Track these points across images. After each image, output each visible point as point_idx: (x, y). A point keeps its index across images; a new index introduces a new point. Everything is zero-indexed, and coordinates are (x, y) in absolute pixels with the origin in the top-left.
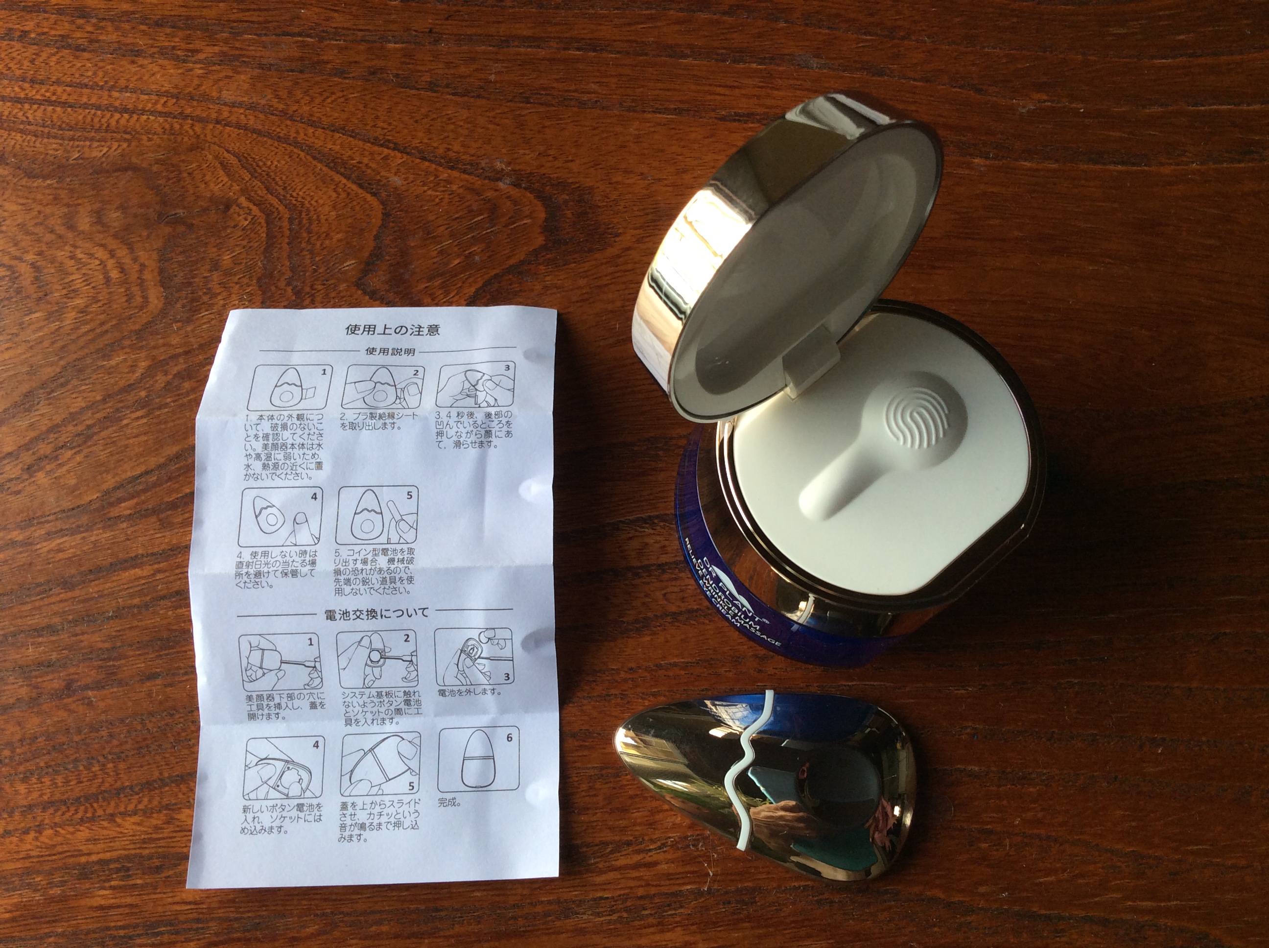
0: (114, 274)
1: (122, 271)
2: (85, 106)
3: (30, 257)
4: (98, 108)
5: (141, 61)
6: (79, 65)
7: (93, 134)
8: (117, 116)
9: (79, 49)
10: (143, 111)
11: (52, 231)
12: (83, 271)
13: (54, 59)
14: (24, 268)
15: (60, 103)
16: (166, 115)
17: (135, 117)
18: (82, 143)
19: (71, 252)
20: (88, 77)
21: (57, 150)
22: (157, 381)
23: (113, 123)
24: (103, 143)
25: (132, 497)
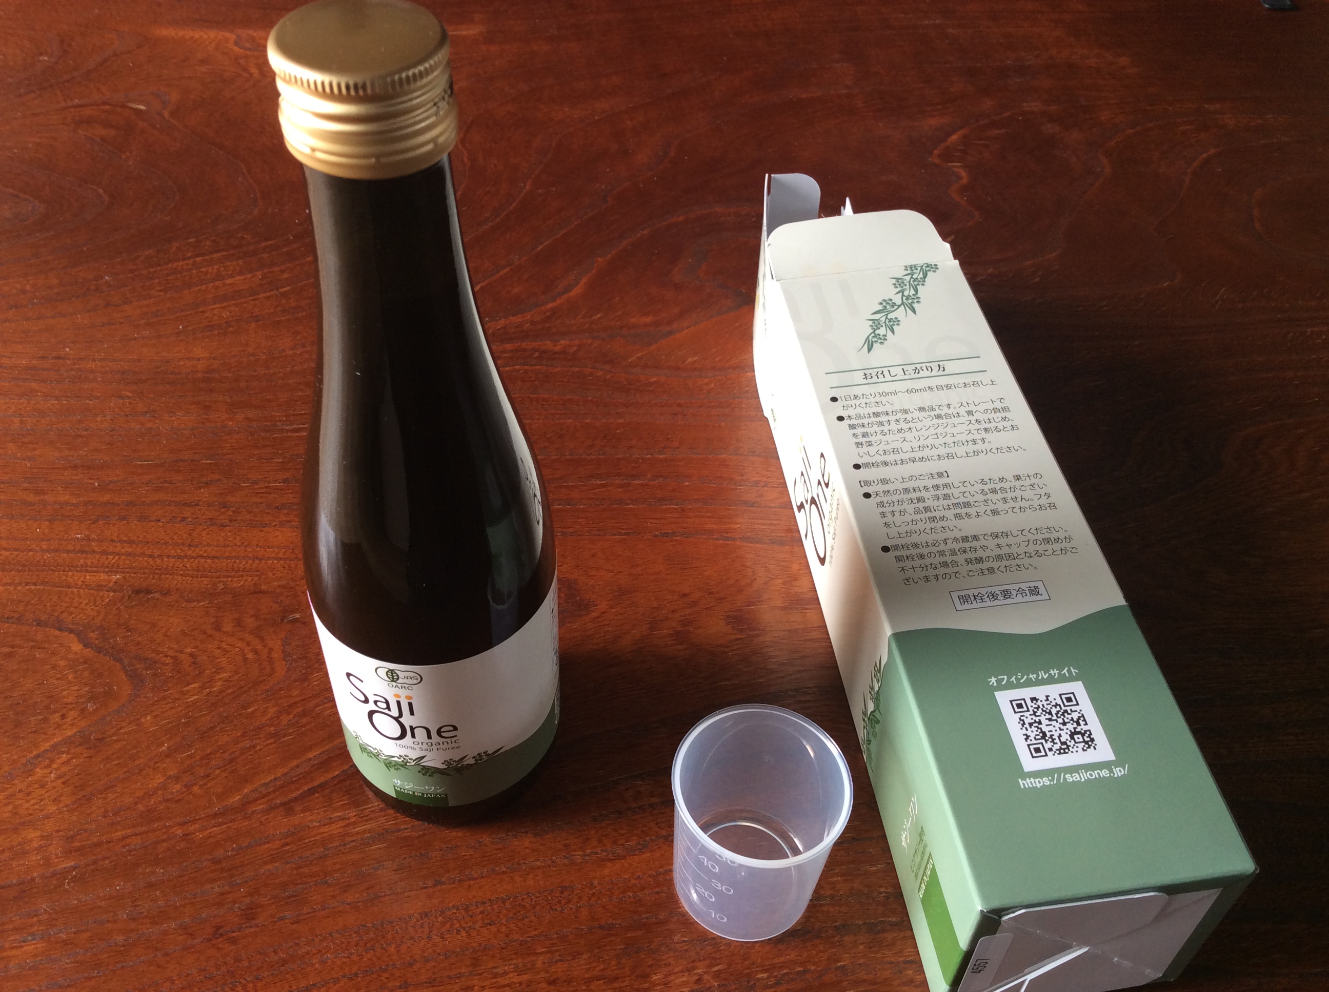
0: (250, 656)
1: (256, 652)
2: (229, 557)
3: (189, 650)
4: (238, 558)
5: (266, 529)
6: (223, 534)
7: (233, 573)
8: (250, 562)
9: (223, 526)
10: (269, 558)
11: (205, 633)
12: (227, 656)
13: (205, 532)
14: (183, 657)
15: (209, 557)
16: (285, 559)
17: (263, 561)
18: (226, 579)
19: (218, 645)
20: (230, 541)
21: (207, 585)
22: (282, 720)
23: (248, 566)
24: (241, 578)
25: (264, 796)
